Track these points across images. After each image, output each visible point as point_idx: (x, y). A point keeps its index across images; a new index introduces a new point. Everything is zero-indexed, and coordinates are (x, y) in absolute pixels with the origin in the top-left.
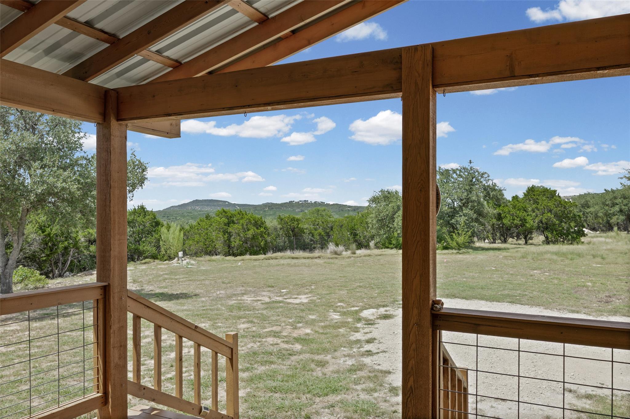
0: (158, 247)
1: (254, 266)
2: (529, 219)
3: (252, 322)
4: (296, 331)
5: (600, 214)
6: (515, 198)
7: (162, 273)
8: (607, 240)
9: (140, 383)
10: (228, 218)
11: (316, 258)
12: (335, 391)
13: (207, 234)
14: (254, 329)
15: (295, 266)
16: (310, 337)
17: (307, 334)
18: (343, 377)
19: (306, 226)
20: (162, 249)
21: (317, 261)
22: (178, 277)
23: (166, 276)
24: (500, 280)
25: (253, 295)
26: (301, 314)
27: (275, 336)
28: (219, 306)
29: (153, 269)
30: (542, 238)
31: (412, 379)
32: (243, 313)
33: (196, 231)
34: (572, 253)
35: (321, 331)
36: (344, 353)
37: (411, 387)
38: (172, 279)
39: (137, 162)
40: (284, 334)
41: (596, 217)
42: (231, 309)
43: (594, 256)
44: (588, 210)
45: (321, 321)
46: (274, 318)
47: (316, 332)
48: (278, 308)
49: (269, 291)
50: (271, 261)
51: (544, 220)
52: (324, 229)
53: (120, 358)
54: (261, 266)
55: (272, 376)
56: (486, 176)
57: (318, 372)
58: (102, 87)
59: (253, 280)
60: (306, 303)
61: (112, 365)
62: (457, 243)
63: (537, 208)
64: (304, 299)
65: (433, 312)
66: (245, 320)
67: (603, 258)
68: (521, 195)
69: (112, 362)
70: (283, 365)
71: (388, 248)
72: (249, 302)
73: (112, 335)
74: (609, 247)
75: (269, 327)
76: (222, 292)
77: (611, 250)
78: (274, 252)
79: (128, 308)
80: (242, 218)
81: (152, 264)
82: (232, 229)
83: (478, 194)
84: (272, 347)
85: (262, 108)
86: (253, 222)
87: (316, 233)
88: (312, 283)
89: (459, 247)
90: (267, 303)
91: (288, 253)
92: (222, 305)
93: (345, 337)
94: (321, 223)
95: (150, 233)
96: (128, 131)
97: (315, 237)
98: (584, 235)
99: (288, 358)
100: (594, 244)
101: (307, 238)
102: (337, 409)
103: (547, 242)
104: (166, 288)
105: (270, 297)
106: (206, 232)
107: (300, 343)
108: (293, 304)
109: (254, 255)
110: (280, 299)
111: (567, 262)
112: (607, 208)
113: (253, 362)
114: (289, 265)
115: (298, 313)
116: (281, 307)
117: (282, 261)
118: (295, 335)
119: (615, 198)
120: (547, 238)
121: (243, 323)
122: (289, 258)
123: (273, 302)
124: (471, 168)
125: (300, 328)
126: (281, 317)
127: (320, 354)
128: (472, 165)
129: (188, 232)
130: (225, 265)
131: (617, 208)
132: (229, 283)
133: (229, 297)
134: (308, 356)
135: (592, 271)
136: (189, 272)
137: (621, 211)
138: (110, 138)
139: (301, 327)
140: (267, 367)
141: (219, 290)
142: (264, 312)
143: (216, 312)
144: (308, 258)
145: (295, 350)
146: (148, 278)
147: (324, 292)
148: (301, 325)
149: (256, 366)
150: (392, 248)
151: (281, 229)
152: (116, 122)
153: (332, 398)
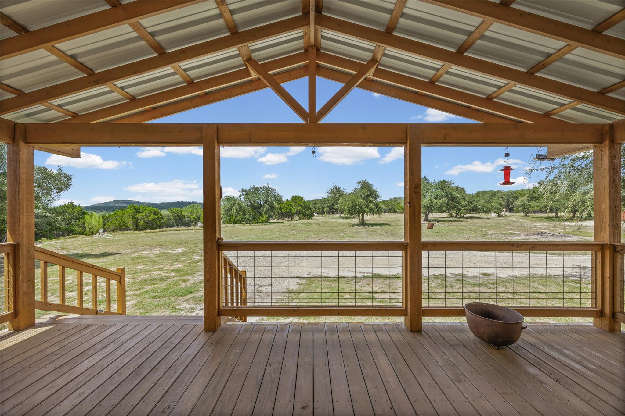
0: (85, 228)
1: (152, 236)
2: (293, 209)
3: (146, 264)
4: (173, 267)
5: (320, 208)
6: (287, 200)
7: (85, 243)
8: (322, 218)
9: (47, 301)
10: (136, 209)
11: (191, 230)
12: (191, 292)
13: (121, 219)
14: (147, 268)
15: (177, 234)
16: (181, 269)
17: (180, 267)
18: (196, 285)
19: (186, 214)
20: (87, 229)
21: (191, 231)
22: (98, 244)
23: (88, 244)
24: (279, 235)
25: (149, 251)
26: (177, 258)
27: (159, 270)
28: (126, 258)
29: (79, 241)
30: (298, 217)
31: (208, 274)
32: (141, 260)
33: (114, 217)
34: (308, 223)
35: (187, 265)
36: (199, 274)
37: (208, 278)
38: (93, 245)
39: (63, 175)
40: (166, 268)
41: (319, 209)
42: (133, 259)
43: (316, 224)
44: (316, 206)
45: (188, 260)
46: (160, 261)
47: (185, 266)
48: (164, 256)
49: (160, 248)
50: (163, 233)
51: (299, 210)
52: (197, 215)
53: (28, 288)
54: (156, 235)
55: (154, 291)
56: (274, 190)
57: (183, 285)
58: (12, 121)
59: (150, 243)
60: (181, 252)
61: (21, 293)
62: (262, 220)
63: (296, 205)
64: (180, 250)
65: (218, 243)
66: (141, 264)
67: (319, 225)
68: (290, 199)
69: (21, 291)
70: (162, 284)
71: (229, 223)
72: (146, 254)
73: (21, 274)
74: (322, 220)
75: (157, 266)
76: (128, 250)
77: (323, 221)
78: (167, 227)
79: (36, 257)
80: (145, 210)
81: (79, 237)
82: (139, 216)
83: (271, 199)
84: (157, 276)
85: (129, 144)
86: (153, 212)
87: (192, 217)
88: (186, 242)
89: (263, 222)
90: (158, 254)
91: (176, 228)
92: (127, 257)
93: (200, 267)
94: (195, 212)
95: (77, 219)
96: (35, 151)
97: (192, 219)
98: (314, 216)
99: (167, 280)
100: (317, 219)
101: (187, 220)
102: (190, 301)
103: (300, 219)
104: (88, 251)
105: (159, 251)
106: (120, 218)
107: (174, 272)
108: (173, 253)
109: (153, 230)
110: (166, 251)
111: (306, 227)
112: (322, 205)
113: (143, 285)
114: (174, 234)
115: (176, 257)
116: (166, 255)
117: (170, 232)
118: (172, 269)
119: (326, 201)
120: (300, 217)
121: (140, 266)
122: (174, 230)
123: (161, 253)
124: (268, 187)
125: (175, 265)
126: (165, 260)
127: (185, 276)
128: (269, 185)
129: (108, 218)
130: (133, 236)
131: (326, 205)
132: (134, 245)
133: (133, 253)
134: (178, 278)
135: (315, 230)
136: (106, 241)
137: (327, 206)
138: (19, 153)
139: (177, 264)
140: (152, 286)
141: (127, 249)
142: (155, 259)
143: (123, 261)
144: (186, 230)
145: (171, 276)
146: (74, 246)
147: (192, 246)
148: (176, 263)
149: (145, 287)
150: (231, 224)
151: (171, 215)
152: (24, 144)
153: (188, 296)
